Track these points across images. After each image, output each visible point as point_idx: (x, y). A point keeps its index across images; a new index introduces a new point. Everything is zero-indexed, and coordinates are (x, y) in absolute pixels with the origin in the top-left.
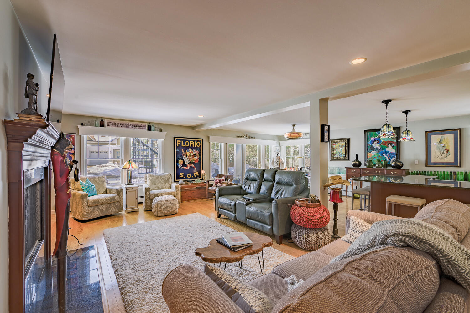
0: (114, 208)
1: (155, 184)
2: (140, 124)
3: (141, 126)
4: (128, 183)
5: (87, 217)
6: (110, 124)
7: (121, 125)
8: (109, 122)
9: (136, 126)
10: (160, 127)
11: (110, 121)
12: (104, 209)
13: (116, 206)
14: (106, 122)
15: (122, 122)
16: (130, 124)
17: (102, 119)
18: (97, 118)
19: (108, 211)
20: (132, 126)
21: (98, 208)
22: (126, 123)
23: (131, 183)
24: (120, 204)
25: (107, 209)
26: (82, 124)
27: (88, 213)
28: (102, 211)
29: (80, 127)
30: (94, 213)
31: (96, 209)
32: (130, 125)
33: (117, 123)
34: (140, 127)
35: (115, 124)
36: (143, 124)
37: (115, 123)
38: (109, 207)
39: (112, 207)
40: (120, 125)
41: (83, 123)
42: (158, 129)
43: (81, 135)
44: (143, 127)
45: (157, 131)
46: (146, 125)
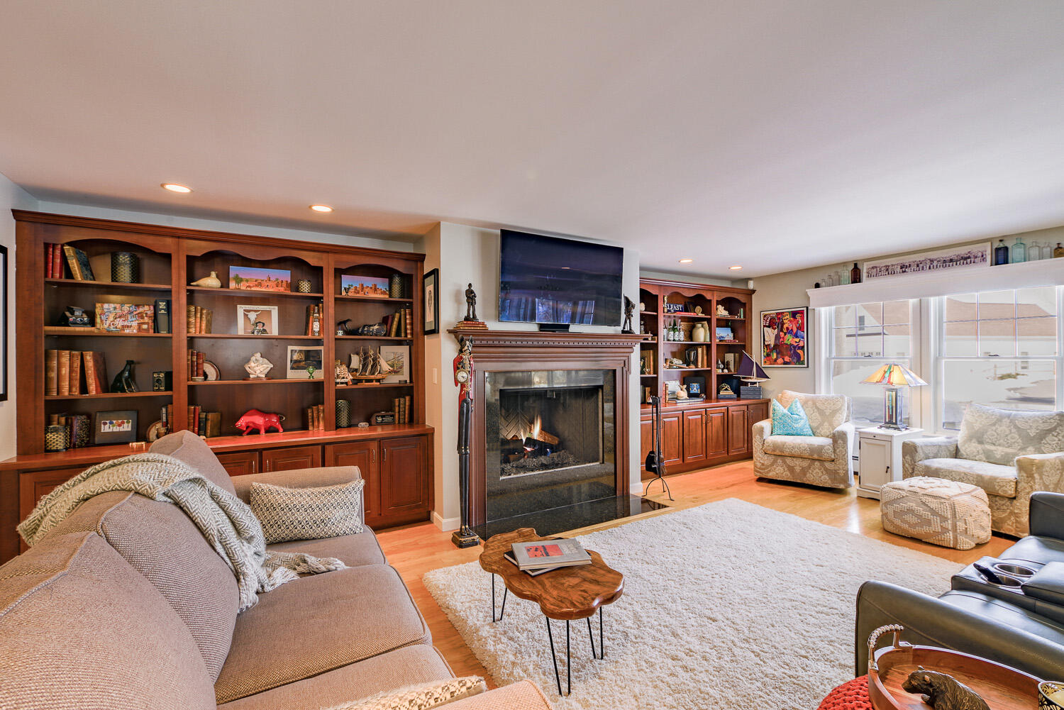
0: (820, 474)
1: (981, 442)
2: (963, 251)
3: (969, 257)
4: (886, 423)
5: (760, 473)
6: (876, 272)
7: (904, 268)
8: (873, 268)
9: (951, 261)
10: (1054, 240)
11: (873, 263)
12: (798, 469)
13: (826, 470)
14: (864, 269)
15: (906, 260)
16: (932, 257)
17: (856, 265)
18: (844, 264)
19: (805, 475)
20: (935, 263)
21: (784, 462)
22: (918, 260)
23: (896, 424)
24: (837, 468)
25: (804, 471)
26: (817, 286)
27: (763, 464)
28: (791, 469)
29: (812, 292)
30: (775, 469)
31: (779, 461)
32: (932, 261)
33: (892, 265)
34: (965, 259)
35: (887, 270)
36: (975, 249)
37: (886, 266)
38: (809, 467)
39: (817, 470)
40: (901, 268)
41: (819, 282)
42: (1047, 251)
43: (817, 309)
44: (976, 257)
45: (1041, 257)
46: (988, 250)
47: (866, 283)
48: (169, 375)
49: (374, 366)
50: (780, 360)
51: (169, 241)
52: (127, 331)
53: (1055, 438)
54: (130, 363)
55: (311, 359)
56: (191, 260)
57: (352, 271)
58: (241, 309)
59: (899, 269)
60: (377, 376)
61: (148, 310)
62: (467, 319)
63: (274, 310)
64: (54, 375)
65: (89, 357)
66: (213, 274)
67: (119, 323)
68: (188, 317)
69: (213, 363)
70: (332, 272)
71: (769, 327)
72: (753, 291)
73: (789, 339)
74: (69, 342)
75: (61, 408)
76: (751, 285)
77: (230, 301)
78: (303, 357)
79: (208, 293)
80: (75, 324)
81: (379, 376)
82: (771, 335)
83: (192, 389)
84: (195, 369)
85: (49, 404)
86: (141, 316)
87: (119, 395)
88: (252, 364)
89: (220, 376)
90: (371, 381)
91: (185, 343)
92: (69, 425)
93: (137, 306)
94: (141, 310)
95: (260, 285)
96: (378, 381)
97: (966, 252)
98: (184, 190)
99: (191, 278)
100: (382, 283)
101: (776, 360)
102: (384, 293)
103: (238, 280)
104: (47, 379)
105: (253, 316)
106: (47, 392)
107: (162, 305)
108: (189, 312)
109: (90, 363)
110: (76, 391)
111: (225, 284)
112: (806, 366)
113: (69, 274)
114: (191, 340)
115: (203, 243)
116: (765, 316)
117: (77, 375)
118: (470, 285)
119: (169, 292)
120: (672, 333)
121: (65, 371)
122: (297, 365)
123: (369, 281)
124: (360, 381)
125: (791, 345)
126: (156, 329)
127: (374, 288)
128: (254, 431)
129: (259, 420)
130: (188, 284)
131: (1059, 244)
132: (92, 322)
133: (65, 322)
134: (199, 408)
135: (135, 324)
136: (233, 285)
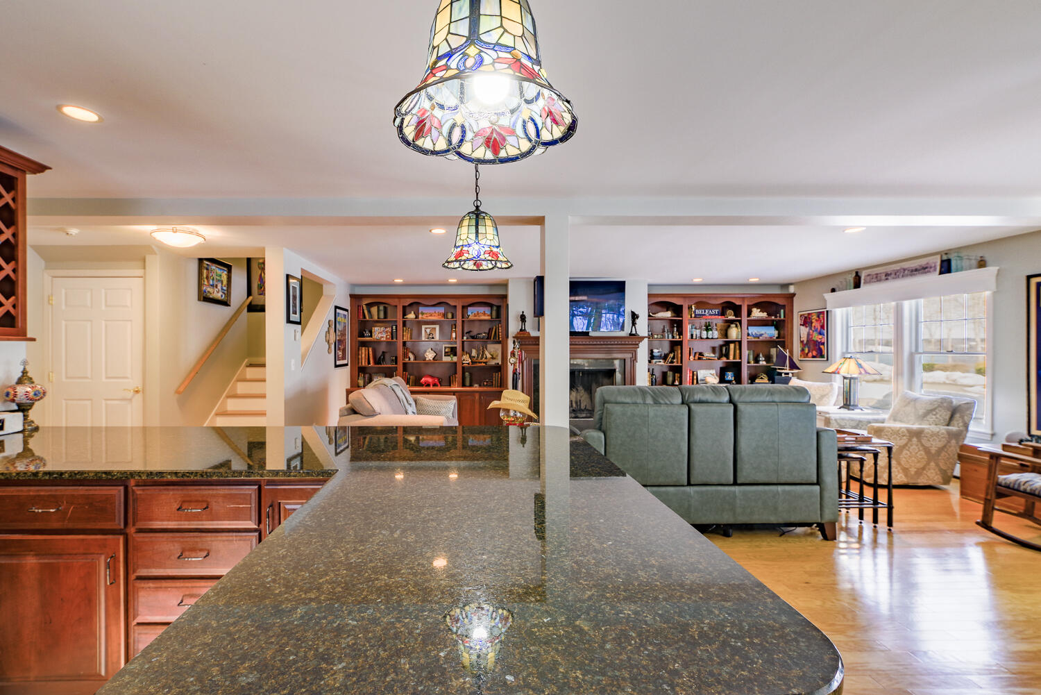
3: (927, 268)
4: (844, 405)
7: (887, 276)
8: (869, 275)
9: (916, 270)
10: (979, 253)
11: (868, 271)
14: (864, 276)
15: (889, 269)
16: (904, 267)
17: (857, 273)
18: (849, 272)
20: (906, 272)
22: (896, 269)
23: (850, 405)
26: (833, 290)
29: (829, 296)
32: (904, 270)
33: (880, 273)
34: (924, 269)
35: (877, 277)
36: (931, 260)
37: (877, 274)
41: (834, 288)
42: (974, 263)
43: (833, 310)
44: (931, 268)
45: (970, 269)
46: (937, 261)
47: (864, 288)
48: (396, 358)
49: (482, 355)
50: (810, 354)
51: (396, 300)
52: (382, 339)
53: (934, 417)
54: (383, 352)
55: (453, 351)
56: (404, 307)
57: (472, 305)
58: (423, 327)
59: (884, 277)
60: (484, 360)
61: (389, 329)
62: (521, 330)
63: (437, 327)
64: (360, 357)
65: (370, 350)
66: (413, 312)
67: (380, 335)
68: (403, 332)
69: (413, 353)
70: (461, 307)
71: (803, 325)
72: (794, 295)
73: (816, 337)
74: (364, 344)
75: (362, 370)
76: (792, 289)
77: (420, 324)
78: (450, 350)
79: (411, 321)
80: (366, 336)
81: (485, 360)
82: (804, 331)
83: (405, 364)
84: (405, 355)
85: (359, 368)
86: (387, 332)
87: (380, 366)
88: (427, 354)
89: (415, 359)
90: (481, 362)
91: (402, 344)
92: (364, 377)
93: (386, 328)
94: (387, 329)
95: (431, 315)
96: (485, 363)
97: (925, 262)
98: (401, 281)
99: (404, 314)
100: (487, 310)
101: (807, 354)
102: (488, 316)
103: (423, 314)
104: (358, 358)
105: (428, 331)
106: (358, 363)
107: (394, 327)
108: (403, 330)
109: (371, 353)
110: (367, 363)
111: (417, 317)
112: (825, 359)
113: (364, 317)
114: (404, 343)
115: (408, 300)
116: (801, 316)
117: (367, 357)
118: (523, 312)
119: (396, 321)
120: (705, 332)
121: (363, 355)
122: (447, 354)
123: (481, 309)
124: (476, 362)
125: (817, 341)
126: (392, 339)
127: (483, 313)
128: (428, 385)
129: (430, 380)
130: (403, 318)
131: (981, 257)
132: (371, 336)
133: (363, 336)
134: (407, 373)
135: (385, 336)
136: (420, 316)
